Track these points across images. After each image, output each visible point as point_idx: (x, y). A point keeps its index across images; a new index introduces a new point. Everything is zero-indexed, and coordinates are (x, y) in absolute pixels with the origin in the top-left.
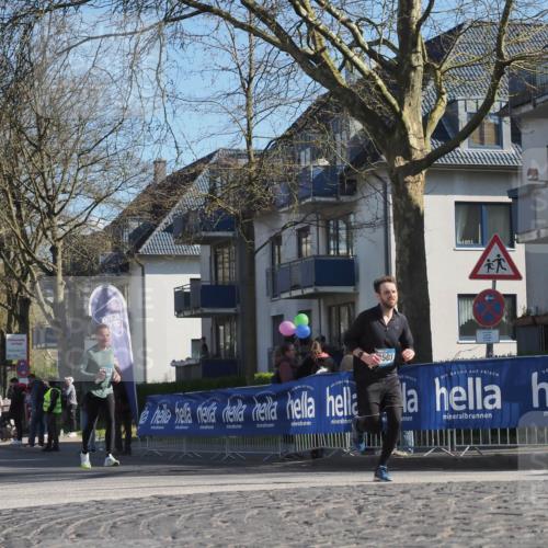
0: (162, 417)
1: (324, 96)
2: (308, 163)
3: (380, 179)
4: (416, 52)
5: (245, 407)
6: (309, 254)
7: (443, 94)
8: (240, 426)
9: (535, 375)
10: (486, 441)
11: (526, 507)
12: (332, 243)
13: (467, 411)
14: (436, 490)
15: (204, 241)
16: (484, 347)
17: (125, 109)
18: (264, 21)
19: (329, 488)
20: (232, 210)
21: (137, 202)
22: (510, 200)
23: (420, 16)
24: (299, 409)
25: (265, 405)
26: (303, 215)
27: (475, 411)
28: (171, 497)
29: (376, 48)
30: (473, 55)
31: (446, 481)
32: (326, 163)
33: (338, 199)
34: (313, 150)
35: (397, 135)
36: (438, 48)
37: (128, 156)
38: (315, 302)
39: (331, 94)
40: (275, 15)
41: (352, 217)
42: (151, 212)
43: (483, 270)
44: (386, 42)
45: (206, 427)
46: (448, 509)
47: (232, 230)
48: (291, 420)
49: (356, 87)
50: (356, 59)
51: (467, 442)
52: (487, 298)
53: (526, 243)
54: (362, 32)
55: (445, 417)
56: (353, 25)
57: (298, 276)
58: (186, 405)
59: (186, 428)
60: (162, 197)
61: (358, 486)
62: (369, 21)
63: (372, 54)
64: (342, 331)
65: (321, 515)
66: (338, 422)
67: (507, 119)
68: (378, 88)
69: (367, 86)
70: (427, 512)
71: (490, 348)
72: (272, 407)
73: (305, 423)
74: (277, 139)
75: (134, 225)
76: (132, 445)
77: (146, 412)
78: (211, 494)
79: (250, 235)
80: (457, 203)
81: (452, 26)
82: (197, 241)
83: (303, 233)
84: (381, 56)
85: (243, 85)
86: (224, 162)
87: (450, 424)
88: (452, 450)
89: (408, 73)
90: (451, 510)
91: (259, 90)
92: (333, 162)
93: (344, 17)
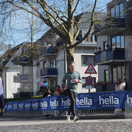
0: (10, 107)
1: (50, 29)
2: (46, 46)
3: (63, 49)
4: (72, 19)
5: (30, 104)
6: (46, 67)
7: (78, 29)
8: (29, 109)
9: (100, 97)
10: (88, 113)
11: (98, 128)
12: (52, 65)
13: (84, 105)
14: (76, 124)
15: (20, 64)
16: (88, 90)
17: (1, 32)
18: (36, 11)
19: (50, 124)
20: (28, 57)
21: (4, 54)
22: (94, 55)
23: (73, 10)
24: (43, 105)
25: (35, 104)
26: (45, 58)
27: (86, 105)
28: (12, 126)
29: (62, 18)
30: (85, 20)
31: (79, 122)
32: (50, 45)
33: (53, 54)
34: (47, 42)
35: (67, 39)
36: (77, 18)
37: (2, 43)
38: (47, 79)
39: (52, 29)
40: (38, 10)
41: (56, 58)
42: (8, 57)
43: (88, 71)
44: (65, 17)
45: (21, 109)
46: (79, 129)
47: (28, 61)
48: (41, 108)
49: (58, 27)
50: (58, 21)
51: (84, 113)
52: (89, 78)
53: (98, 65)
54: (59, 14)
55: (78, 107)
56: (57, 12)
57: (43, 73)
58: (16, 104)
59: (16, 109)
60: (10, 53)
61: (58, 123)
62: (61, 11)
63: (61, 19)
64: (54, 86)
65: (48, 131)
66: (53, 108)
67: (94, 35)
68: (63, 28)
69: (60, 27)
70: (74, 130)
71: (89, 90)
72: (37, 104)
73: (45, 108)
74: (39, 40)
75: (4, 60)
76: (3, 114)
77: (6, 106)
78: (22, 125)
79: (32, 63)
80: (82, 55)
81: (81, 13)
82: (19, 64)
83: (44, 62)
84: (64, 20)
85: (30, 27)
86: (26, 45)
87: (80, 108)
88: (80, 115)
89: (70, 24)
90: (80, 129)
91: (34, 28)
92: (52, 45)
93: (55, 11)
